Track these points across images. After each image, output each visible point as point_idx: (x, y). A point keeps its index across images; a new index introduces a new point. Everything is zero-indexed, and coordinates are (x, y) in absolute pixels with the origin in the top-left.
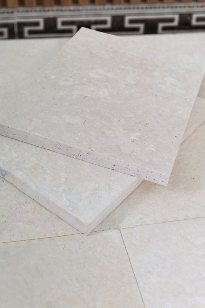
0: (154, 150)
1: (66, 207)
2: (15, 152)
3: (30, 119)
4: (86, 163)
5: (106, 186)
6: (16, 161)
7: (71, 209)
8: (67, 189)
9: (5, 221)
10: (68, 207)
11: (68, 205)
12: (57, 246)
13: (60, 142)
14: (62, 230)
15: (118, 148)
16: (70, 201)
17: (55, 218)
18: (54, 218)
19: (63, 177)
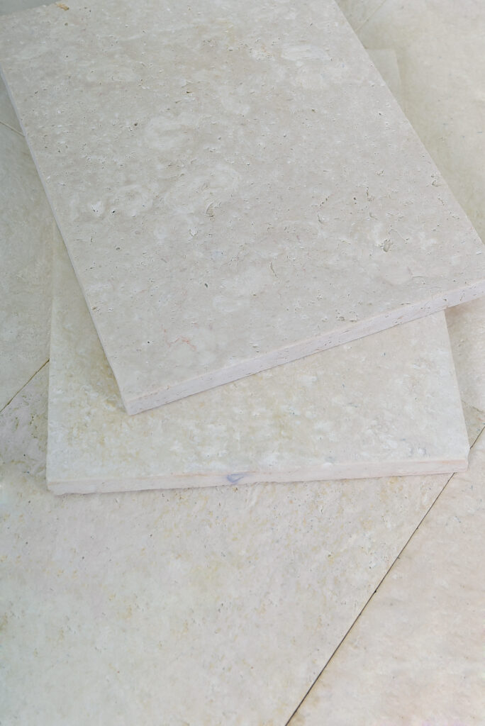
0: (433, 241)
1: (410, 454)
2: (212, 423)
3: (184, 341)
4: (345, 347)
5: (419, 366)
6: (239, 439)
7: (421, 451)
8: (374, 422)
9: (330, 556)
10: (412, 452)
11: (410, 449)
12: (447, 524)
13: (286, 347)
14: (423, 494)
15: (383, 283)
16: (404, 440)
17: (391, 483)
18: (389, 483)
19: (343, 406)
